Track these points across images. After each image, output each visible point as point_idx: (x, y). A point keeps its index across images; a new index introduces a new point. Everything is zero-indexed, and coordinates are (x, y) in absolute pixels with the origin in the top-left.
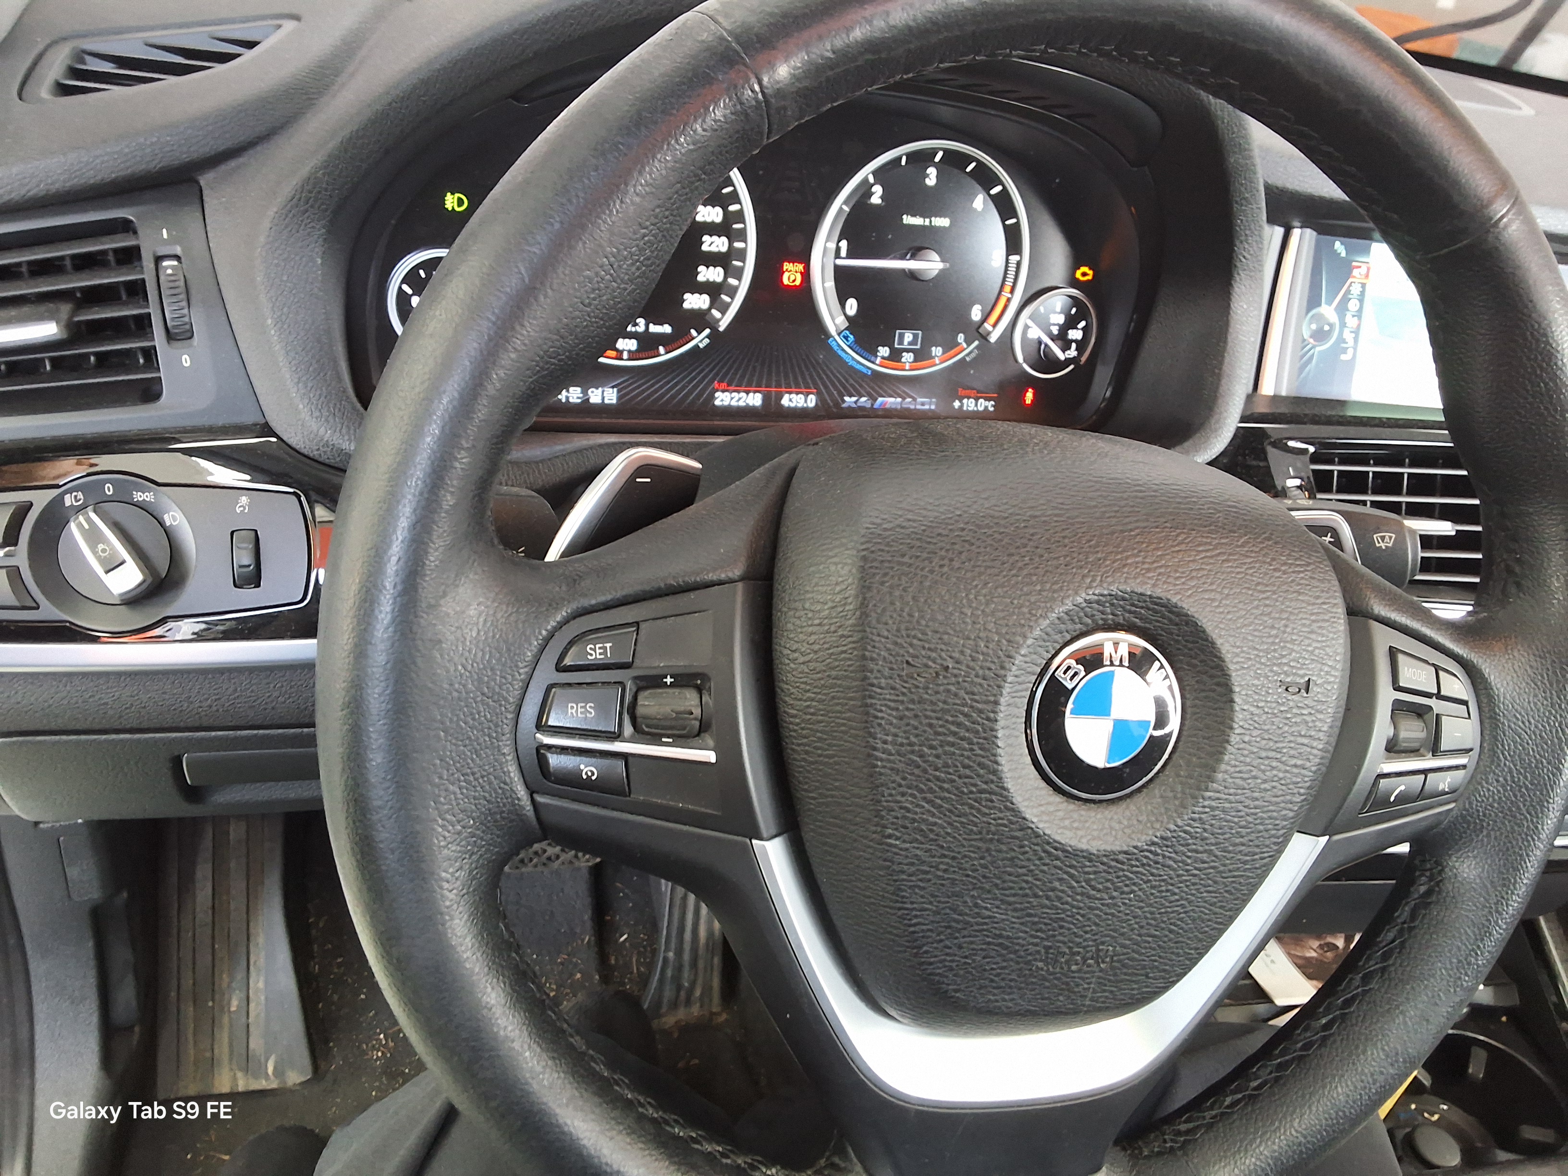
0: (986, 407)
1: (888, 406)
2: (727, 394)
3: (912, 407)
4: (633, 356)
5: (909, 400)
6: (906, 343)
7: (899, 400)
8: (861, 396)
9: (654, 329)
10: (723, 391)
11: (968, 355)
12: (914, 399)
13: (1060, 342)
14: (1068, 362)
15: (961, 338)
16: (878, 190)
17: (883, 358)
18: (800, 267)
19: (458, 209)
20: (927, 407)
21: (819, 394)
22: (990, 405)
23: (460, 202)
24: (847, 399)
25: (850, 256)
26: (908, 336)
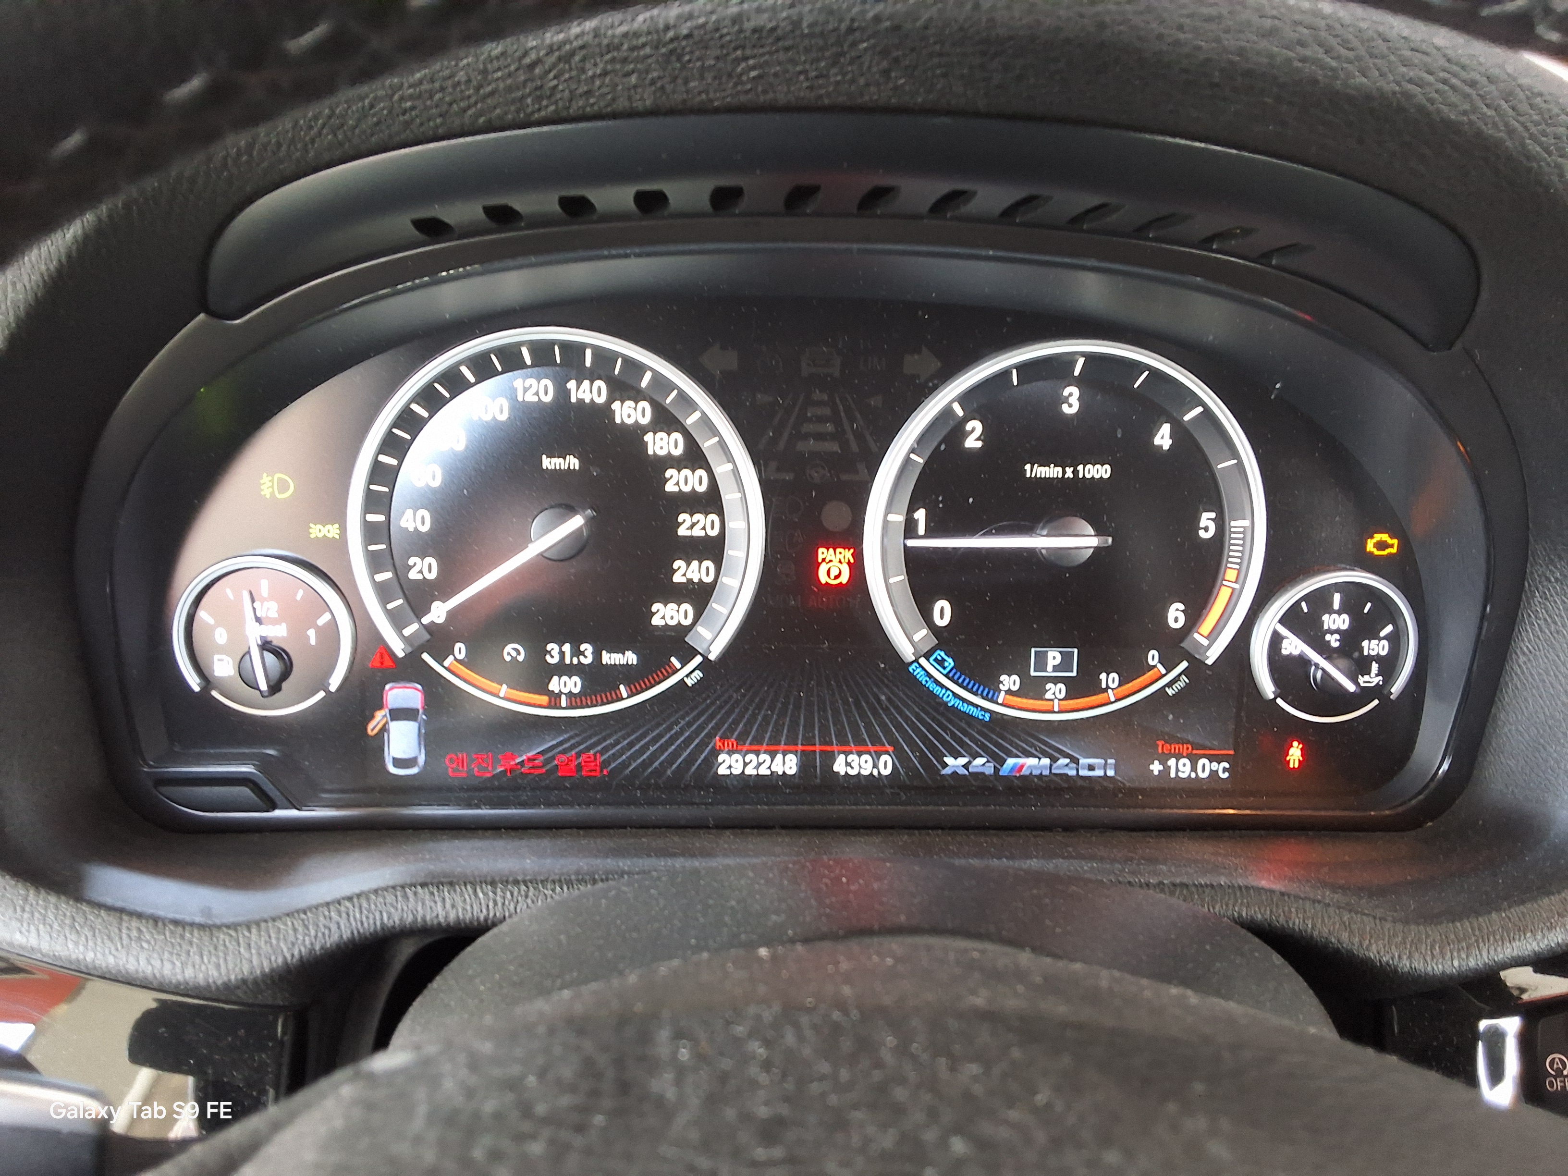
0: (1214, 773)
1: (1025, 772)
2: (736, 756)
3: (1073, 773)
4: (575, 701)
5: (1064, 761)
6: (1050, 668)
7: (1046, 761)
8: (975, 756)
9: (608, 658)
10: (730, 753)
11: (1170, 684)
12: (1075, 761)
13: (1344, 663)
14: (1366, 695)
15: (1153, 657)
16: (975, 426)
17: (1009, 692)
18: (848, 554)
19: (280, 496)
20: (1099, 773)
21: (899, 754)
22: (1222, 769)
23: (283, 487)
24: (949, 760)
25: (930, 533)
26: (1054, 657)
